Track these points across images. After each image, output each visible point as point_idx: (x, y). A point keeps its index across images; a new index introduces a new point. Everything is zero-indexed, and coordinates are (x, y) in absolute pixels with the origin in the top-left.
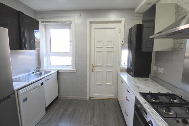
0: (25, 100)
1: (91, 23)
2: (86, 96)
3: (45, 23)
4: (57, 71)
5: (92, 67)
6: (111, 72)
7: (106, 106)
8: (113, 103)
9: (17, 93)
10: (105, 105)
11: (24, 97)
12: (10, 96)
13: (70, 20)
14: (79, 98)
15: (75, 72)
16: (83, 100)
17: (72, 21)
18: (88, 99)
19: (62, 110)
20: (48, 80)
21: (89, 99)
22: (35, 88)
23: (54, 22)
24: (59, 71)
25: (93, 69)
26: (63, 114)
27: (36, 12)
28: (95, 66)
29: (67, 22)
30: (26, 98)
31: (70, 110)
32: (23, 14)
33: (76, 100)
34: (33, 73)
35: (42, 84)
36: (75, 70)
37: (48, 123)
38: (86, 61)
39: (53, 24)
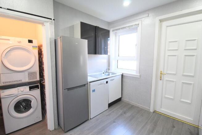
0: (94, 91)
1: (161, 21)
2: (150, 108)
3: (115, 31)
4: (122, 74)
5: (160, 74)
6: (191, 84)
7: (175, 129)
8: (188, 129)
9: (90, 84)
10: (174, 127)
11: (93, 89)
12: (85, 84)
13: (137, 23)
14: (142, 107)
15: (139, 77)
16: (146, 111)
17: (139, 24)
18: (152, 111)
19: (121, 111)
20: (113, 81)
21: (154, 112)
22: (101, 84)
23: (122, 28)
24: (124, 75)
25: (161, 77)
26: (121, 114)
27: (109, 24)
28: (165, 73)
29: (134, 27)
30: (95, 90)
31: (128, 114)
32: (98, 27)
33: (138, 107)
34: (104, 73)
35: (107, 82)
36: (139, 75)
37: (108, 116)
38: (153, 66)
39: (121, 30)
